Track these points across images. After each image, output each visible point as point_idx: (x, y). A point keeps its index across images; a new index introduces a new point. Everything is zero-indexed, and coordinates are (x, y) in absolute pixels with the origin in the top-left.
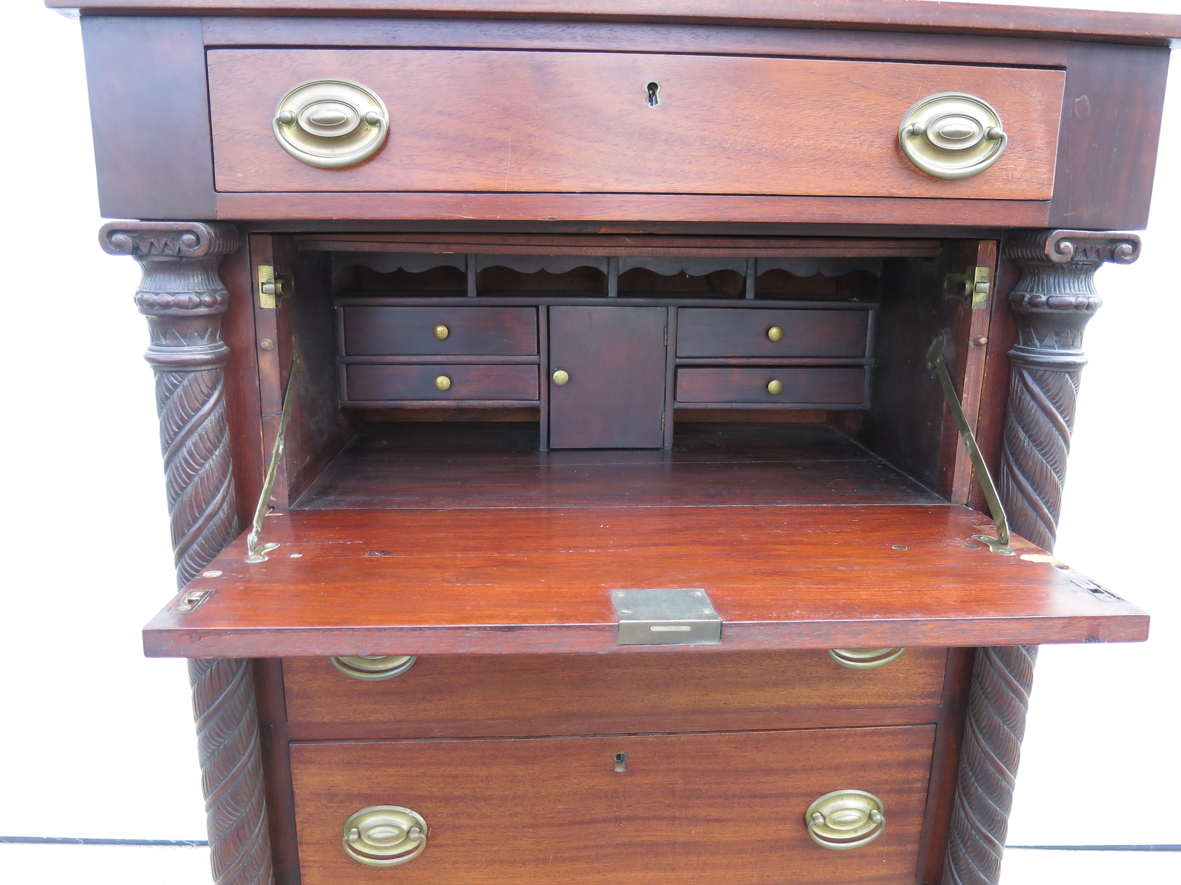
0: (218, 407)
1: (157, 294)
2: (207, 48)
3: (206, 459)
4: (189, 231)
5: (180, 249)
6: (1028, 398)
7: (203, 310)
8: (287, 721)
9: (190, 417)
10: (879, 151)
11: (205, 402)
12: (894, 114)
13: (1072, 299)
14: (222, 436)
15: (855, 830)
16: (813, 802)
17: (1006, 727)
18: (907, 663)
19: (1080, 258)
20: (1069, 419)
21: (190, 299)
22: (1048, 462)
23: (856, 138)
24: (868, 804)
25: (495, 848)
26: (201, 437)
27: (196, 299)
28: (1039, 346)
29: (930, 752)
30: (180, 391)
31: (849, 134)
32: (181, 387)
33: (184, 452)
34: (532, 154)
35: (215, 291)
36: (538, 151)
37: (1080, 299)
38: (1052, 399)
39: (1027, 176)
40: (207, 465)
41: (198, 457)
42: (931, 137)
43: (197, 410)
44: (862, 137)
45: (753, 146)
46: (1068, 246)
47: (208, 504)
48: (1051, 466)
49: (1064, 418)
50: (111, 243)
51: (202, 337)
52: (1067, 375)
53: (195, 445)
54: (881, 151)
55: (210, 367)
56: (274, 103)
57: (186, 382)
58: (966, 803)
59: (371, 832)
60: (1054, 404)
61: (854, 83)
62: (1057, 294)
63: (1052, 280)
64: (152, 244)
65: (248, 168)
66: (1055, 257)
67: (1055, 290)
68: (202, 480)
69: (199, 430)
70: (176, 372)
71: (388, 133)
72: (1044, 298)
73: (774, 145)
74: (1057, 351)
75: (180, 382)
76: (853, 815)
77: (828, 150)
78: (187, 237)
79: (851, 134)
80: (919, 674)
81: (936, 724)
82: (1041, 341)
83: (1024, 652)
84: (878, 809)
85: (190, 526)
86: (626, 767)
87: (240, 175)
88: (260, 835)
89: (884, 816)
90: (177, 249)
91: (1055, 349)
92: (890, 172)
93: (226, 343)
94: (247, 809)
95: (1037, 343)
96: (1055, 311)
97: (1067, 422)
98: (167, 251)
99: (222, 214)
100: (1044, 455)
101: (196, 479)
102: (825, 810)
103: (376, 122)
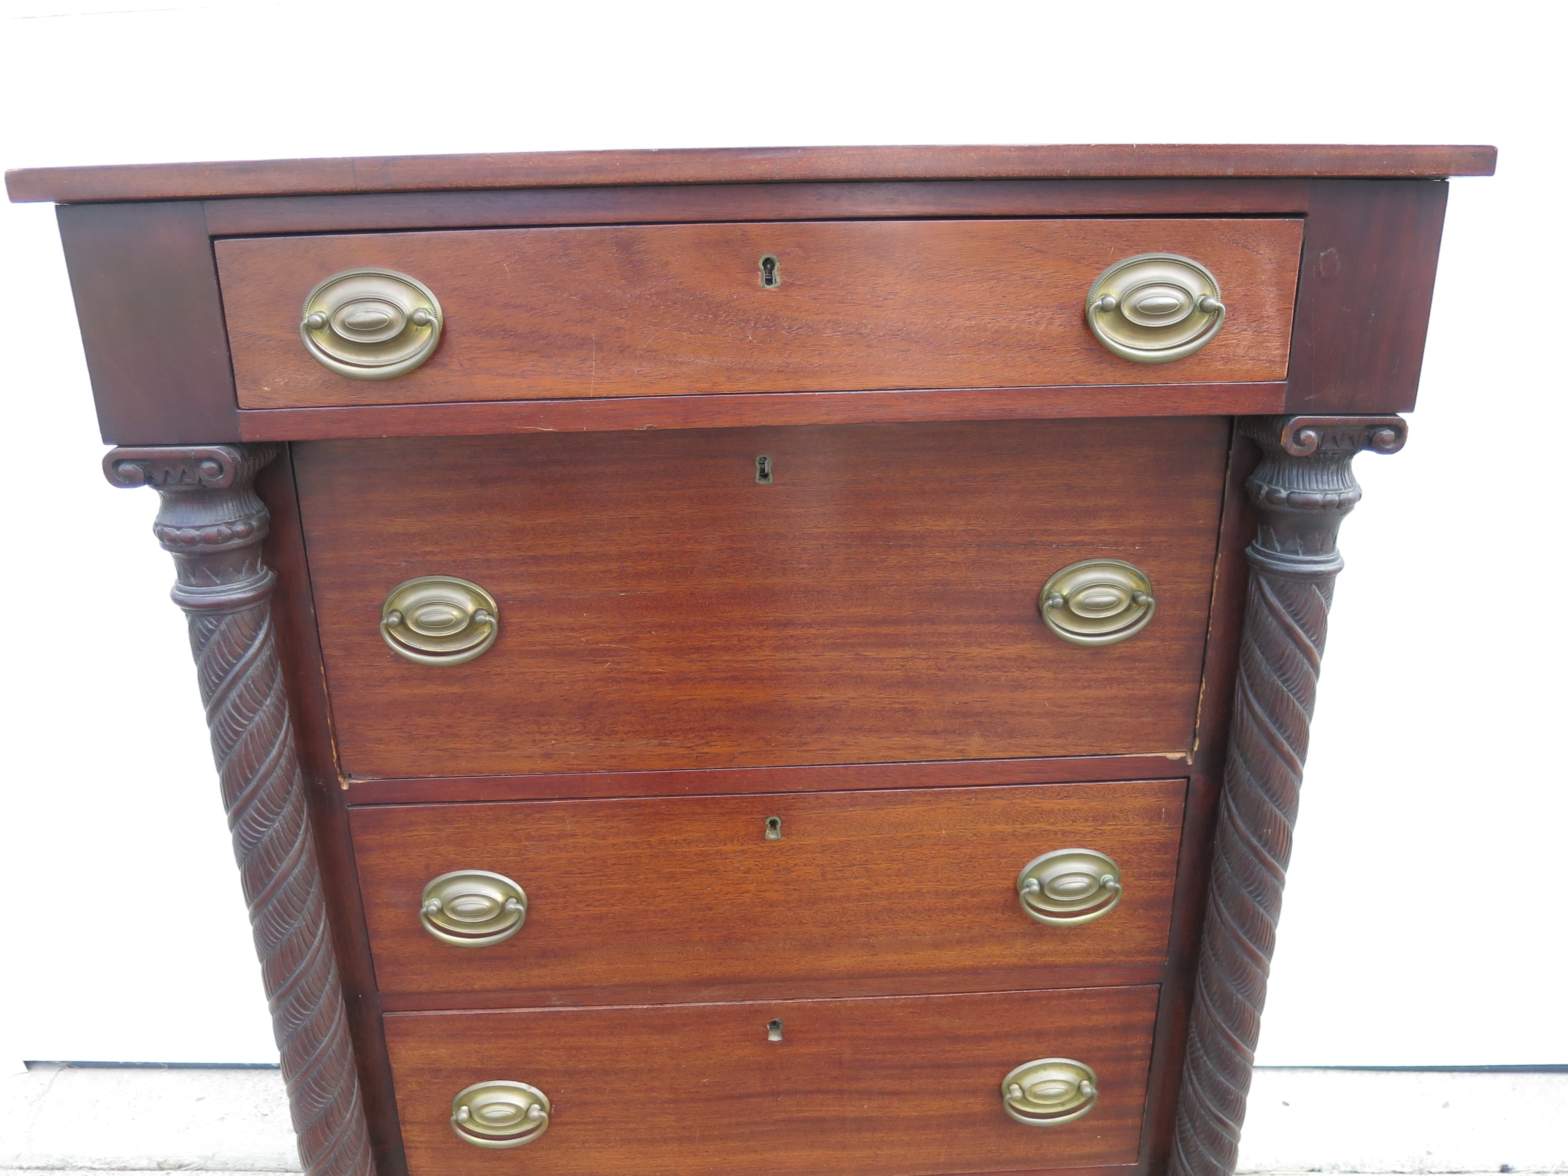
0: (266, 648)
1: (179, 529)
2: (213, 238)
3: (254, 711)
4: (210, 458)
5: (200, 478)
6: (1266, 611)
7: (237, 542)
8: (378, 990)
9: (232, 665)
10: (1061, 330)
11: (247, 647)
12: (1079, 284)
13: (1318, 497)
14: (273, 681)
15: (1062, 1104)
16: (1009, 1072)
17: (1239, 996)
18: (1123, 915)
19: (1328, 446)
20: (1317, 638)
21: (219, 532)
22: (1290, 691)
23: (1030, 315)
24: (1078, 1074)
25: (631, 1126)
26: (246, 686)
27: (225, 530)
28: (1279, 550)
29: (1153, 1015)
30: (216, 636)
31: (1022, 310)
32: (218, 632)
33: (228, 704)
34: (622, 351)
35: (249, 517)
36: (629, 347)
37: (1329, 497)
38: (1294, 615)
39: (1253, 353)
40: (257, 719)
41: (244, 710)
42: (1126, 313)
43: (238, 657)
44: (1039, 314)
45: (900, 330)
46: (1310, 436)
47: (261, 762)
48: (1294, 695)
49: (1310, 637)
50: (118, 474)
51: (239, 572)
52: (1314, 586)
53: (240, 696)
54: (1063, 330)
55: (251, 606)
56: (298, 303)
57: (223, 627)
58: (1194, 1077)
59: (485, 1111)
60: (1297, 621)
61: (1026, 247)
62: (1300, 489)
63: (1295, 472)
64: (167, 473)
65: (276, 381)
66: (1294, 449)
67: (1298, 485)
68: (251, 735)
69: (244, 680)
70: (210, 616)
71: (443, 333)
72: (1284, 494)
73: (925, 328)
74: (1301, 557)
75: (216, 626)
76: (1060, 1088)
77: (996, 332)
78: (207, 465)
79: (1024, 310)
80: (1138, 928)
81: (1161, 984)
82: (1282, 544)
83: (1261, 910)
84: (1089, 1079)
85: (241, 788)
86: (783, 1034)
87: (266, 389)
88: (354, 1120)
89: (1096, 1088)
90: (197, 478)
91: (1298, 554)
92: (1076, 355)
93: (271, 568)
94: (336, 1094)
95: (1276, 546)
96: (1297, 511)
97: (1314, 642)
98: (187, 480)
99: (246, 437)
100: (1284, 682)
101: (244, 736)
102: (1027, 1082)
103: (426, 323)
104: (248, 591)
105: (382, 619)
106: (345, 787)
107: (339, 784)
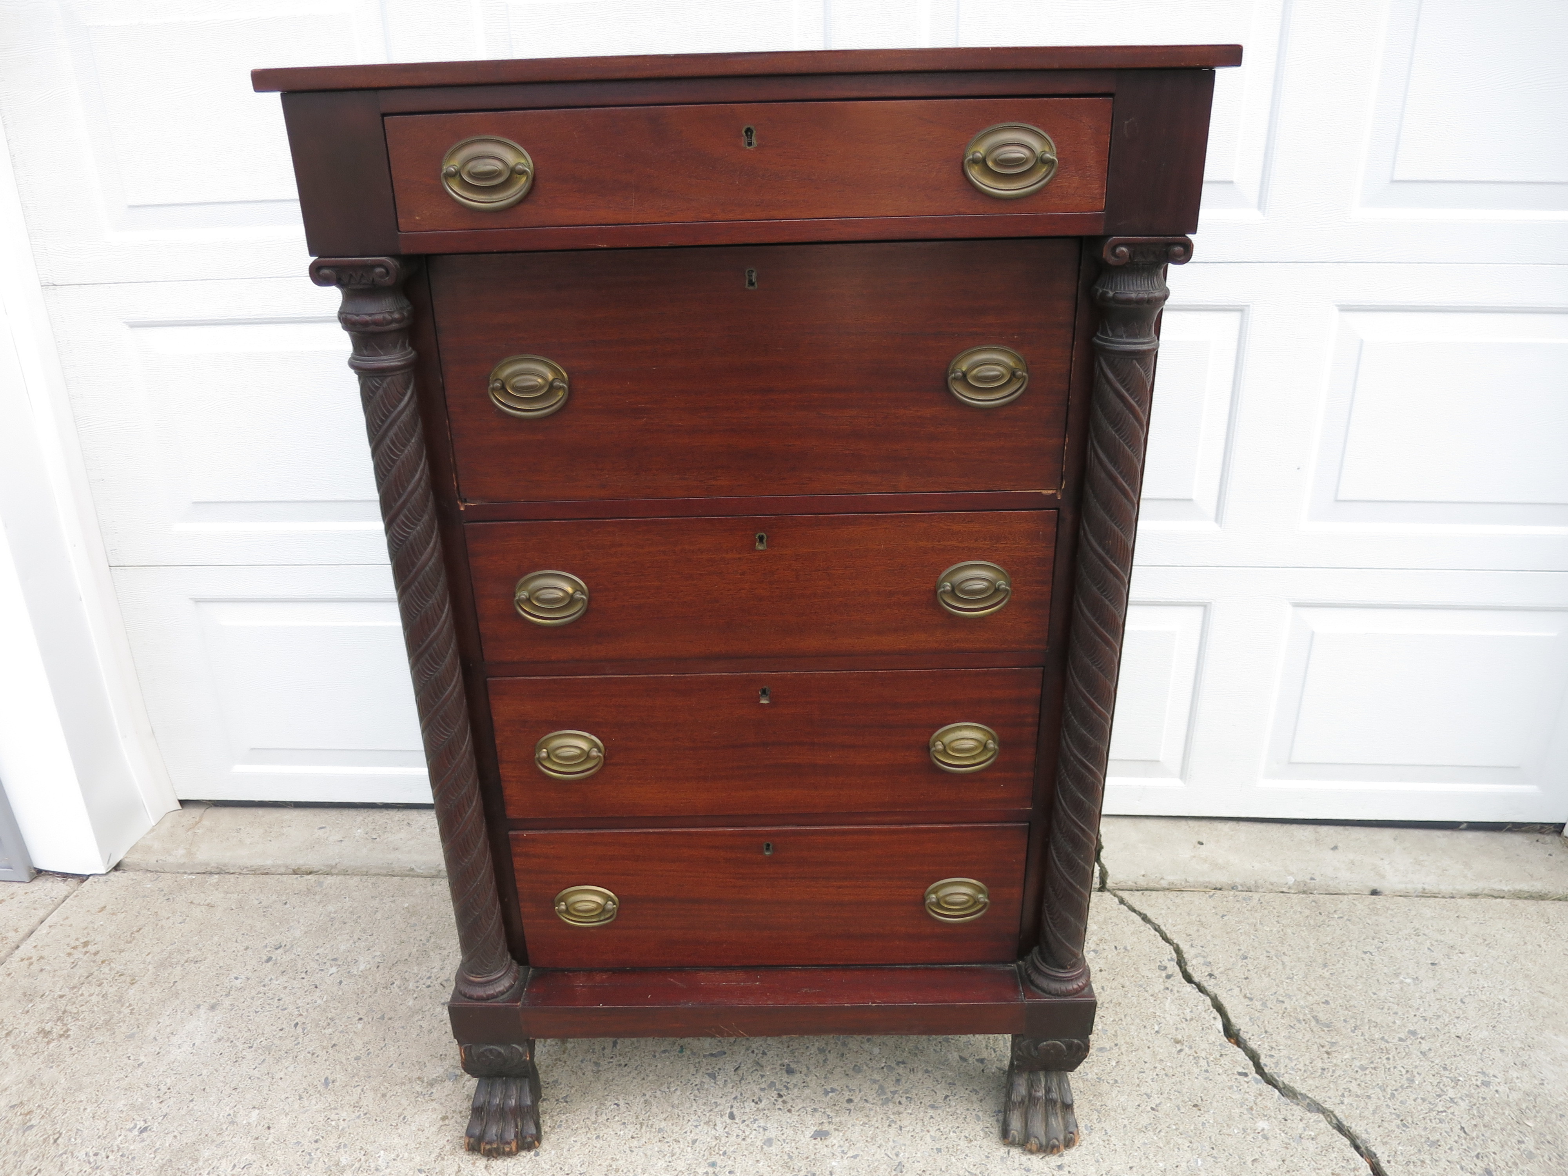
0: (411, 403)
1: (358, 315)
2: (384, 115)
3: (405, 446)
4: (380, 265)
5: (373, 279)
6: (1104, 381)
7: (394, 326)
8: (483, 659)
9: (390, 412)
10: (947, 176)
11: (400, 400)
12: (958, 144)
13: (1133, 296)
14: (416, 425)
15: (973, 757)
16: (934, 732)
17: (1094, 667)
18: (1014, 613)
19: (1139, 259)
20: (1139, 400)
21: (384, 318)
22: (1121, 438)
23: (925, 166)
24: (985, 735)
25: (662, 767)
26: (400, 428)
27: (388, 317)
28: (1111, 336)
29: (1039, 691)
30: (381, 391)
31: (920, 163)
32: (381, 389)
33: (387, 441)
34: (652, 191)
35: (402, 309)
36: (657, 188)
37: (1141, 295)
38: (1122, 382)
39: (1080, 192)
40: (406, 451)
41: (398, 445)
42: (990, 164)
43: (395, 407)
44: (931, 165)
45: (837, 177)
46: (1123, 251)
47: (409, 482)
48: (1124, 441)
49: (1133, 399)
50: (319, 276)
51: (395, 347)
52: (1135, 361)
53: (396, 435)
55: (403, 371)
56: (439, 160)
57: (385, 385)
58: (1067, 736)
59: (558, 752)
60: (1124, 387)
61: (921, 119)
62: (1122, 291)
63: (1119, 279)
64: (351, 276)
65: (423, 212)
66: (1112, 260)
67: (1120, 288)
68: (403, 463)
69: (398, 423)
70: (377, 377)
71: (534, 179)
72: (1111, 294)
74: (1125, 340)
75: (380, 385)
76: (970, 744)
77: (902, 177)
78: (379, 270)
80: (1025, 623)
81: (1044, 667)
82: (1112, 330)
83: (1107, 602)
84: (993, 739)
85: (396, 501)
86: (770, 699)
87: (417, 218)
88: (467, 752)
89: (999, 746)
90: (371, 279)
91: (1123, 338)
92: (957, 193)
93: (414, 348)
94: (456, 730)
95: (1110, 333)
96: (1121, 306)
97: (1137, 402)
98: (364, 281)
99: (404, 251)
100: (1117, 431)
101: (398, 463)
102: (947, 739)
103: (523, 173)
104: (399, 361)
105: (489, 385)
106: (462, 509)
107: (458, 507)
